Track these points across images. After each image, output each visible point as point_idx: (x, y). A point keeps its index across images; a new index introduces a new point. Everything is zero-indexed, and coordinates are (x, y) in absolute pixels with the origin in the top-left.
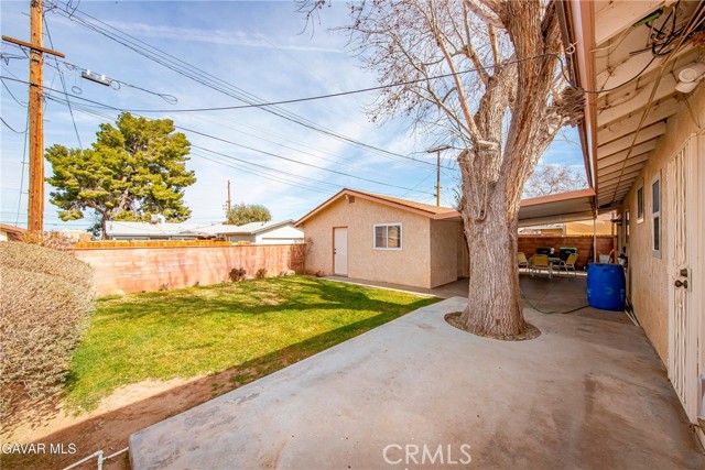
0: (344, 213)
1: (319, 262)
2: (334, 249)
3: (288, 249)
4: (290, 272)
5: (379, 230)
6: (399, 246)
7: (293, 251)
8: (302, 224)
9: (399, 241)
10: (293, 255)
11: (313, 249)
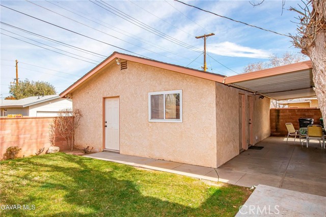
0: (116, 81)
1: (88, 136)
2: (105, 122)
3: (52, 122)
4: (53, 149)
5: (155, 99)
6: (178, 117)
7: (57, 124)
8: (70, 94)
9: (178, 110)
10: (57, 129)
11: (82, 121)
